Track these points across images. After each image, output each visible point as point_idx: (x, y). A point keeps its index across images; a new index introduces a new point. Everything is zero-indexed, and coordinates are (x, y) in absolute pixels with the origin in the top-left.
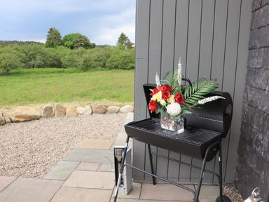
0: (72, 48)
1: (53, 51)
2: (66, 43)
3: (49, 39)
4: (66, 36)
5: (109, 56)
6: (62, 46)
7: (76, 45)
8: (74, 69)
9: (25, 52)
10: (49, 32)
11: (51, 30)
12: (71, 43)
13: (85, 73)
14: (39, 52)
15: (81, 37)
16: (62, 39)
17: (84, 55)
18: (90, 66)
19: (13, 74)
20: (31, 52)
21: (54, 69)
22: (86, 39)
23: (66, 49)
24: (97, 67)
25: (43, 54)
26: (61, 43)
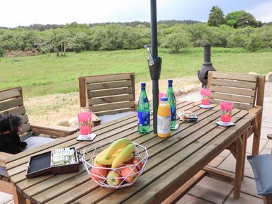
0: (236, 26)
1: (217, 31)
2: (229, 21)
3: (212, 18)
4: (229, 14)
6: (224, 25)
7: (240, 23)
8: (241, 48)
9: (191, 32)
10: (211, 11)
11: (214, 8)
12: (235, 22)
13: (253, 53)
14: (205, 31)
15: (245, 14)
16: (224, 17)
17: (251, 35)
18: (258, 47)
19: (182, 52)
20: (197, 32)
21: (220, 49)
22: (251, 16)
23: (229, 28)
24: (266, 47)
25: (208, 33)
26: (224, 22)
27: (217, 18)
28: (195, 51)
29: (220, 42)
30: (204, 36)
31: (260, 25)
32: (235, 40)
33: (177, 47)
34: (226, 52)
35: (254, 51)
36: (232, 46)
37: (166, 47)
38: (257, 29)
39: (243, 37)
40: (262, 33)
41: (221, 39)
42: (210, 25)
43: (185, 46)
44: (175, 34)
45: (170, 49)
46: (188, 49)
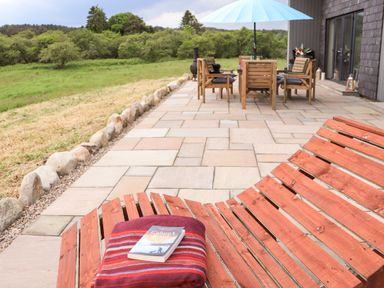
0: (123, 32)
1: (103, 38)
2: (113, 26)
3: (91, 22)
4: (113, 17)
5: (181, 43)
6: (108, 31)
7: (127, 29)
8: (138, 59)
9: (74, 41)
10: (90, 13)
11: (93, 9)
12: (121, 26)
13: (154, 64)
14: (92, 40)
15: (133, 17)
16: (107, 21)
17: (148, 42)
19: (69, 67)
20: (82, 40)
21: (114, 60)
22: (140, 20)
23: (114, 35)
24: (166, 56)
25: (97, 43)
26: (107, 27)
27: (97, 21)
28: (85, 65)
29: (109, 52)
30: (92, 45)
31: (151, 30)
32: (130, 49)
33: (64, 60)
34: (122, 64)
35: (154, 61)
36: (125, 56)
37: (49, 61)
38: (152, 35)
39: (139, 45)
40: (160, 40)
41: (109, 49)
42: (96, 30)
43: (75, 58)
44: (60, 44)
45: (54, 64)
46: (75, 62)
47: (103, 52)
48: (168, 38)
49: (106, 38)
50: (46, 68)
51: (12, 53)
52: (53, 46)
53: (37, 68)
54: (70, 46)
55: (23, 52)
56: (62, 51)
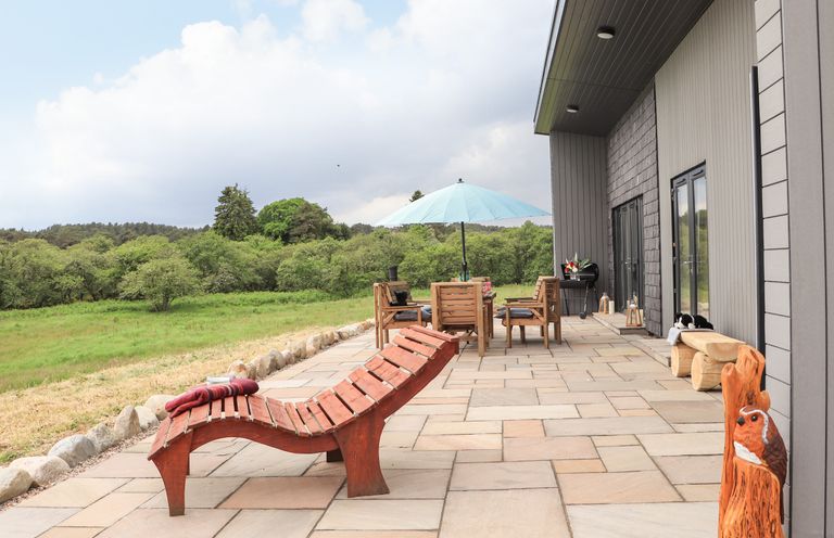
0: (286, 238)
1: (246, 250)
2: (268, 226)
3: (222, 218)
4: (267, 208)
5: (402, 257)
6: (258, 237)
7: (296, 231)
8: (315, 292)
10: (221, 200)
11: (227, 192)
12: (283, 226)
13: (347, 301)
14: (223, 254)
15: (308, 208)
16: (256, 215)
17: (334, 257)
18: (354, 285)
19: (177, 308)
20: (203, 254)
21: (267, 295)
22: (322, 213)
23: (270, 244)
25: (231, 258)
26: (255, 228)
27: (235, 215)
28: (210, 305)
29: (259, 278)
30: (223, 265)
31: (344, 233)
32: (299, 271)
33: (168, 293)
34: (284, 301)
35: (347, 296)
36: (290, 287)
37: (140, 297)
38: (343, 243)
39: (318, 263)
40: (360, 253)
41: (258, 272)
42: (232, 234)
43: (190, 291)
44: (162, 263)
45: (149, 303)
46: (189, 299)
47: (246, 279)
48: (376, 248)
49: (253, 251)
50: (134, 309)
51: (68, 281)
52: (146, 268)
53: (115, 310)
54: (180, 266)
55: (89, 280)
56: (165, 276)
